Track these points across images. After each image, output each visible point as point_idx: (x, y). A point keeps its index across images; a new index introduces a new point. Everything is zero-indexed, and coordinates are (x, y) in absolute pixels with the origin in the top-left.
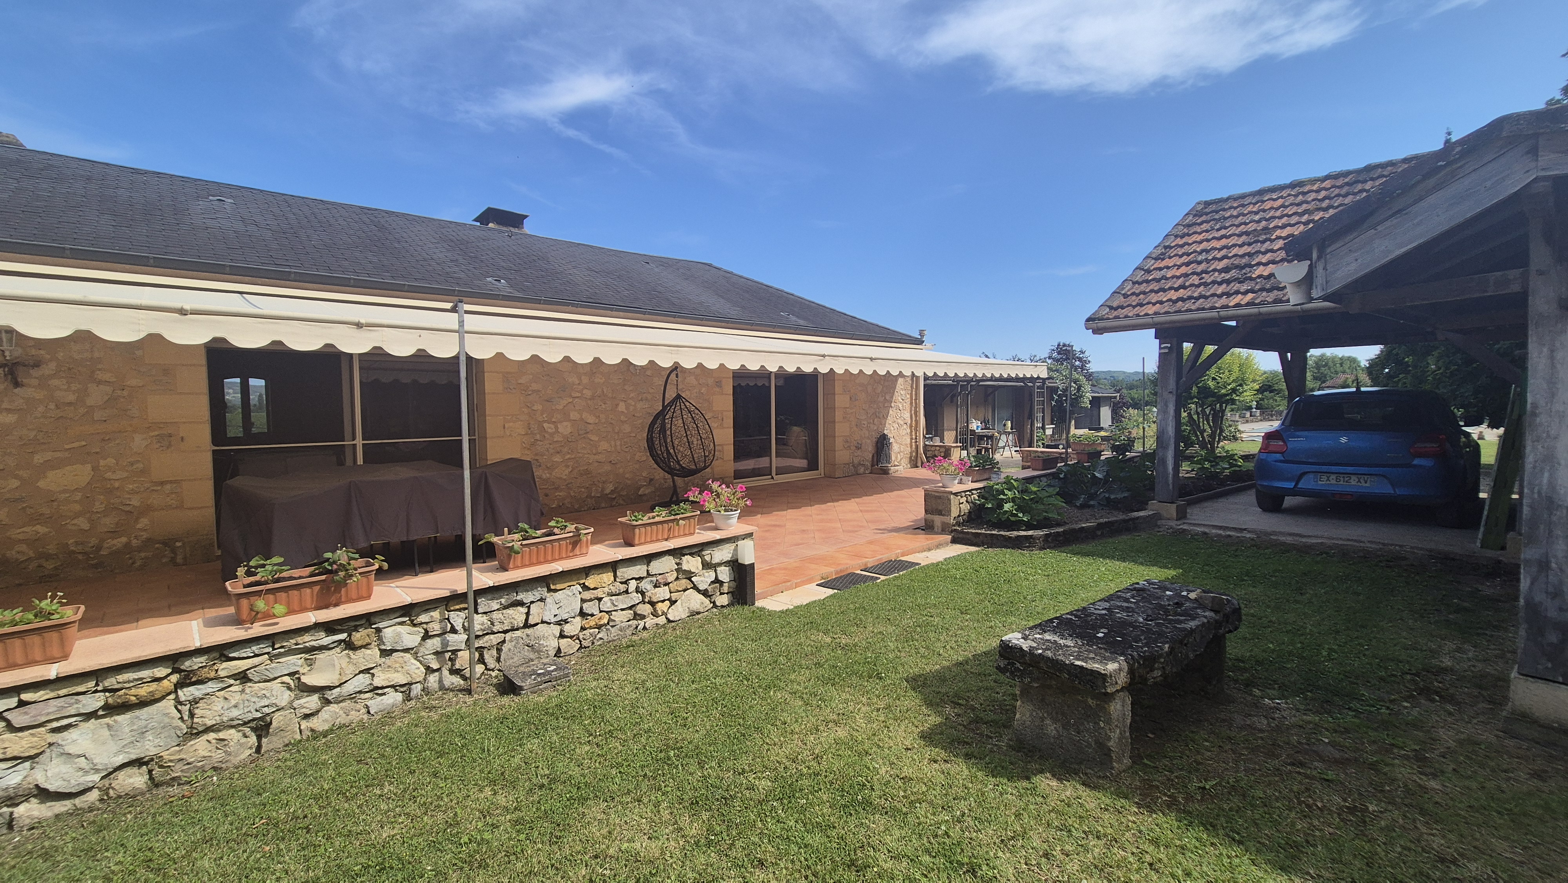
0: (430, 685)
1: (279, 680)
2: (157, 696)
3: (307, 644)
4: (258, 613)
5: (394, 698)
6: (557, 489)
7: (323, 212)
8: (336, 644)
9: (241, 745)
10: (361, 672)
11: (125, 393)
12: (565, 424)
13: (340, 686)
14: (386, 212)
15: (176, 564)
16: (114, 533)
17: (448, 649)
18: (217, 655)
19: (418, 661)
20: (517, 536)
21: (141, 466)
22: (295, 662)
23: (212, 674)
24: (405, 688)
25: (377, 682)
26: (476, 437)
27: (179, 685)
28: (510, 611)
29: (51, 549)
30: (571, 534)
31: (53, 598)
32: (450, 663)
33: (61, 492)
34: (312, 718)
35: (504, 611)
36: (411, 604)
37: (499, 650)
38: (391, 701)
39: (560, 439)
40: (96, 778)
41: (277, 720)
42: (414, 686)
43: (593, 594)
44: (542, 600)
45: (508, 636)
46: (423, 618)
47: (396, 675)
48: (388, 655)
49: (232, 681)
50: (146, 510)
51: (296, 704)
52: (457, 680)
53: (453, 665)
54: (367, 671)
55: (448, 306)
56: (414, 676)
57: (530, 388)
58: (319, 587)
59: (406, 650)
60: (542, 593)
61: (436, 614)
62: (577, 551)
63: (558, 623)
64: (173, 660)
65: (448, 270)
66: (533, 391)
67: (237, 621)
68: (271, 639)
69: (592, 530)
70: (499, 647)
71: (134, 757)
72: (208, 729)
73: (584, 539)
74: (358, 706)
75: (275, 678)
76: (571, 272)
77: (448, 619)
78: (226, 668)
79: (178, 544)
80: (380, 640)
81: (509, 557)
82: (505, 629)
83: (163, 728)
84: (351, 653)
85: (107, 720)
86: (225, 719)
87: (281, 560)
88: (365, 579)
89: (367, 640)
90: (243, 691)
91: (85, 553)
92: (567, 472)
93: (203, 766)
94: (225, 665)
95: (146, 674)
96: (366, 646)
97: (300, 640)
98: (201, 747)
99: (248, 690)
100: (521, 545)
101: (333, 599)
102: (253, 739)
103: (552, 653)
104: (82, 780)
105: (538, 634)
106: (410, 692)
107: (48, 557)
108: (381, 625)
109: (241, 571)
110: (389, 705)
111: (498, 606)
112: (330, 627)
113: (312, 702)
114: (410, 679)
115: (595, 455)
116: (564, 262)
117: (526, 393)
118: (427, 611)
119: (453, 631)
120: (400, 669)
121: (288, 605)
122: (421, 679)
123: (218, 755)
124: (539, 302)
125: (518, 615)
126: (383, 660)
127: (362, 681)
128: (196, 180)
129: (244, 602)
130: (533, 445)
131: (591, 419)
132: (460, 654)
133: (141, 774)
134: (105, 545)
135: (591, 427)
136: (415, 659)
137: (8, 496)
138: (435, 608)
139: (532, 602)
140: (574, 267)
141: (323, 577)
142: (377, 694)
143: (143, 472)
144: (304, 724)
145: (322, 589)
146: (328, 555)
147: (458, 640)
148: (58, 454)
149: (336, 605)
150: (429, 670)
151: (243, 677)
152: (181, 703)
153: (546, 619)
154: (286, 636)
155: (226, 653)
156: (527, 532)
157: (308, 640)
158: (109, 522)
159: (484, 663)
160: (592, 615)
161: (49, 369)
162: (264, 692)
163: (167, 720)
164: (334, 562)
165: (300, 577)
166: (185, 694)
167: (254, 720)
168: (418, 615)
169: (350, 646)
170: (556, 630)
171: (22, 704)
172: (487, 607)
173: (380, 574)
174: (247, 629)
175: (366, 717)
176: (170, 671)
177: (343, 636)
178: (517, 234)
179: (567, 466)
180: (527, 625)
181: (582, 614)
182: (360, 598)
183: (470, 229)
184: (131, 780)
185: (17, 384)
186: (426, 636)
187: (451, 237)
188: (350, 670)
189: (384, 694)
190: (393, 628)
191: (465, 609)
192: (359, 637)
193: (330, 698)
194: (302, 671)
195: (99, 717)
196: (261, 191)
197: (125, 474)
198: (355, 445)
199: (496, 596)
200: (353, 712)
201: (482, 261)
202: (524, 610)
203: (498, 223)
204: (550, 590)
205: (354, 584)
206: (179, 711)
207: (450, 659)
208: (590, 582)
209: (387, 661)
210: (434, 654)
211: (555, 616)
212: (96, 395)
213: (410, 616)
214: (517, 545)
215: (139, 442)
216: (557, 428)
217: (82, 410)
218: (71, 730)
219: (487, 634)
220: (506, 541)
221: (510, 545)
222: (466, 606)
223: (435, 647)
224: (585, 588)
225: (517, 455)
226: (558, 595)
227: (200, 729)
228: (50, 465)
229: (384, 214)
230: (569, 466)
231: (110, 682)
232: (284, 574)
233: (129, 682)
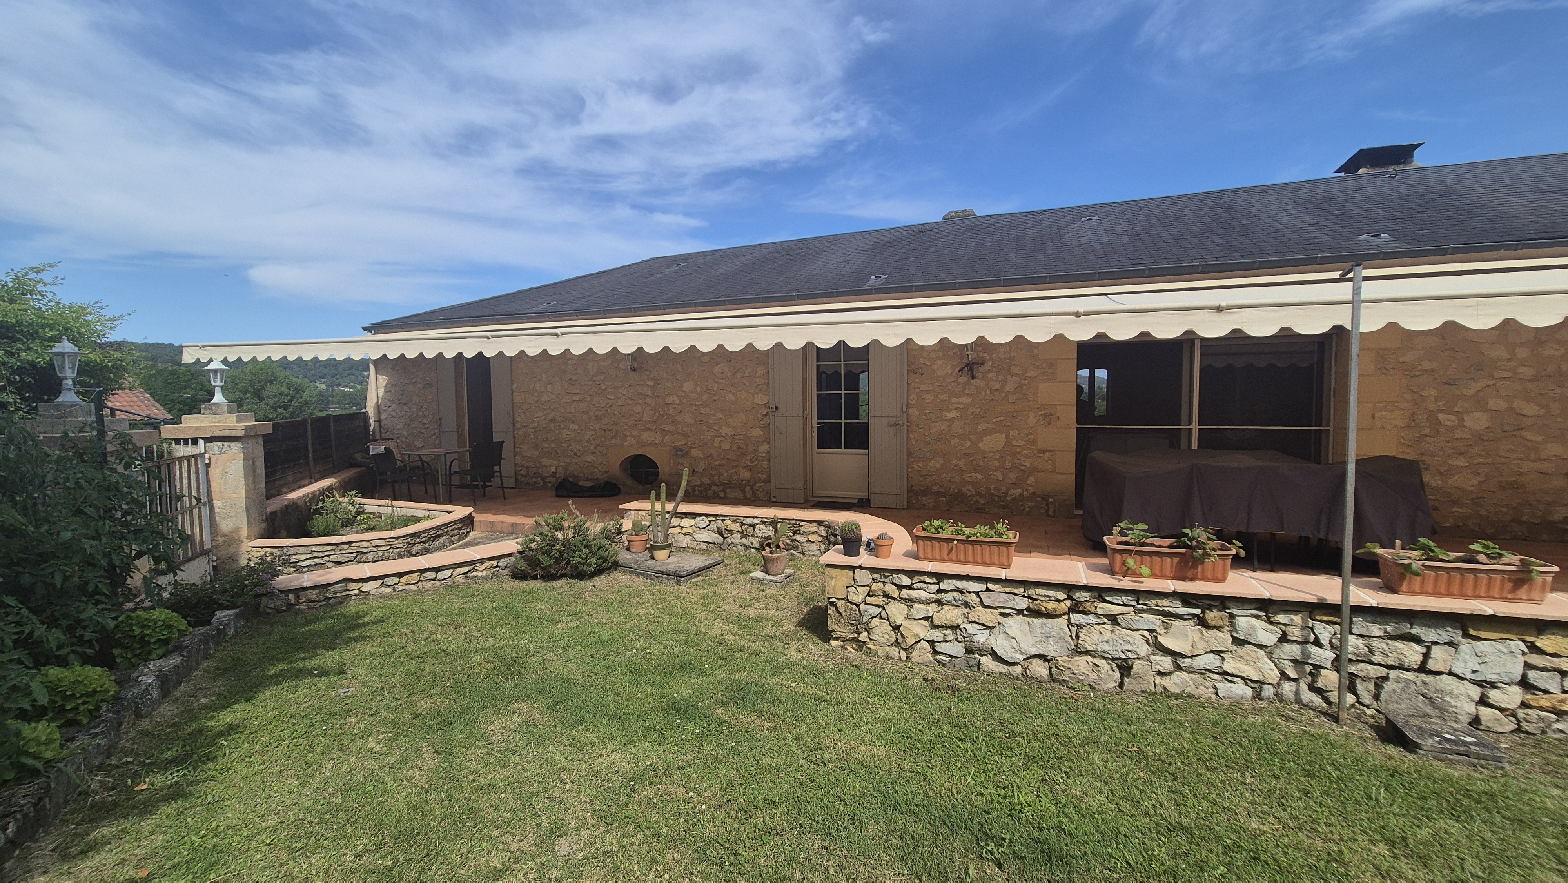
0: (1284, 692)
1: (1140, 632)
2: (1058, 613)
3: (1165, 609)
4: (1128, 569)
5: (1242, 690)
6: (1455, 503)
7: (1171, 207)
8: (1190, 617)
9: (1109, 675)
10: (1212, 651)
11: (1027, 382)
12: (1478, 415)
13: (1191, 657)
14: (1232, 190)
15: (1048, 515)
16: (1015, 485)
17: (1310, 661)
18: (1096, 594)
19: (1273, 662)
20: (1416, 553)
21: (1032, 437)
22: (1154, 621)
23: (1093, 610)
24: (1258, 685)
25: (1228, 667)
26: (1331, 428)
27: (1072, 610)
28: (1399, 645)
29: (983, 490)
30: (1513, 568)
31: (1003, 523)
32: (1310, 678)
33: (990, 452)
34: (1165, 677)
35: (1390, 642)
36: (1270, 600)
37: (1378, 687)
38: (1240, 692)
39: (1465, 436)
40: (1021, 657)
41: (1137, 666)
42: (1266, 686)
43: (1551, 662)
44: (1451, 644)
45: (1393, 674)
46: (1281, 618)
47: (1247, 667)
48: (1240, 645)
49: (1106, 620)
50: (1033, 471)
51: (1153, 658)
52: (1317, 700)
53: (1314, 681)
54: (1217, 652)
55: (1336, 275)
56: (1267, 676)
57: (1420, 367)
58: (1178, 559)
59: (1261, 647)
60: (1453, 635)
61: (1297, 619)
62: (1522, 593)
63: (1479, 683)
64: (1070, 588)
65: (1307, 236)
66: (1424, 371)
67: (1112, 572)
68: (1137, 594)
69: (1556, 569)
70: (1378, 682)
71: (1042, 653)
72: (1087, 653)
73: (1539, 579)
74: (1207, 684)
75: (1138, 630)
76: (1502, 201)
77: (1312, 628)
78: (1103, 608)
79: (1051, 500)
80: (1233, 628)
81: (1402, 577)
82: (1390, 663)
83: (1060, 638)
84: (1203, 629)
85: (1028, 619)
86: (1100, 649)
87: (1146, 527)
88: (1221, 562)
89: (1220, 623)
90: (1113, 631)
91: (999, 497)
92: (1475, 482)
93: (1082, 680)
94: (1102, 605)
95: (1051, 593)
96: (1218, 628)
97: (1160, 602)
98: (1082, 664)
99: (1117, 632)
100: (1423, 565)
101: (1190, 574)
102: (1117, 675)
103: (1465, 719)
104: (1014, 655)
105: (1441, 686)
106: (1261, 691)
107: (980, 495)
108: (1235, 612)
109: (1116, 530)
110: (1238, 695)
111: (1381, 633)
112: (1187, 599)
113: (1166, 662)
114: (1262, 677)
115: (1532, 461)
116: (1487, 190)
117: (1412, 374)
118: (1286, 612)
119: (1317, 643)
120: (1252, 663)
121: (1151, 568)
122: (1275, 682)
123: (1093, 676)
124: (1444, 252)
125: (1412, 654)
126: (1235, 647)
127: (1211, 661)
128: (1072, 208)
129: (1118, 557)
130: (1417, 441)
131: (1530, 409)
132: (1323, 671)
133: (1045, 667)
134: (1010, 493)
135: (1528, 422)
136: (1270, 659)
137: (964, 452)
138: (1296, 612)
139: (1435, 643)
140: (1508, 194)
141: (1183, 551)
142: (1226, 679)
143: (1034, 442)
144: (1158, 680)
145: (1180, 562)
146: (1186, 531)
147: (1325, 655)
148: (990, 426)
149: (1192, 580)
150: (1284, 676)
151: (1113, 619)
152: (1071, 624)
153: (1456, 670)
154: (1149, 596)
155: (1103, 595)
156: (1432, 551)
157: (1166, 605)
158: (1012, 476)
159: (1355, 694)
160: (1546, 692)
161: (988, 366)
162: (1128, 638)
163: (1062, 634)
164: (1194, 539)
165: (1160, 546)
166: (1076, 618)
167: (1120, 659)
168: (1276, 613)
169: (1202, 622)
170: (1475, 692)
171: (988, 590)
172: (1364, 630)
173: (1238, 562)
174: (1119, 580)
175: (1214, 697)
176: (1066, 596)
177: (1197, 611)
178: (1403, 172)
179: (1477, 474)
180: (1423, 668)
181: (1524, 683)
182: (1215, 579)
183: (1334, 183)
184: (1039, 669)
185: (973, 377)
186: (1284, 639)
187: (1309, 198)
188: (1201, 647)
189: (1233, 682)
190: (1248, 618)
191: (1334, 623)
192: (1212, 616)
193: (1182, 665)
194: (1159, 631)
195: (1024, 615)
196: (1118, 203)
197: (1023, 443)
198: (1190, 430)
199: (1378, 620)
200: (1202, 687)
201: (1352, 217)
202: (1421, 649)
203: (1373, 166)
204: (1466, 635)
205: (1210, 564)
206: (1070, 630)
207: (1311, 674)
208: (1544, 642)
209: (1239, 650)
210: (1291, 660)
211: (1474, 672)
212: (1011, 383)
213: (1267, 612)
214: (1416, 565)
215: (1032, 418)
216: (1461, 421)
217: (1003, 395)
218: (1010, 618)
219: (1363, 661)
220: (1398, 556)
221: (1406, 562)
222: (1338, 620)
223: (1293, 654)
224: (1534, 649)
225: (1391, 451)
226: (1481, 646)
227: (1083, 650)
228: (986, 433)
229: (1229, 193)
230: (1479, 474)
231: (1032, 592)
232: (1148, 541)
233: (1042, 596)
